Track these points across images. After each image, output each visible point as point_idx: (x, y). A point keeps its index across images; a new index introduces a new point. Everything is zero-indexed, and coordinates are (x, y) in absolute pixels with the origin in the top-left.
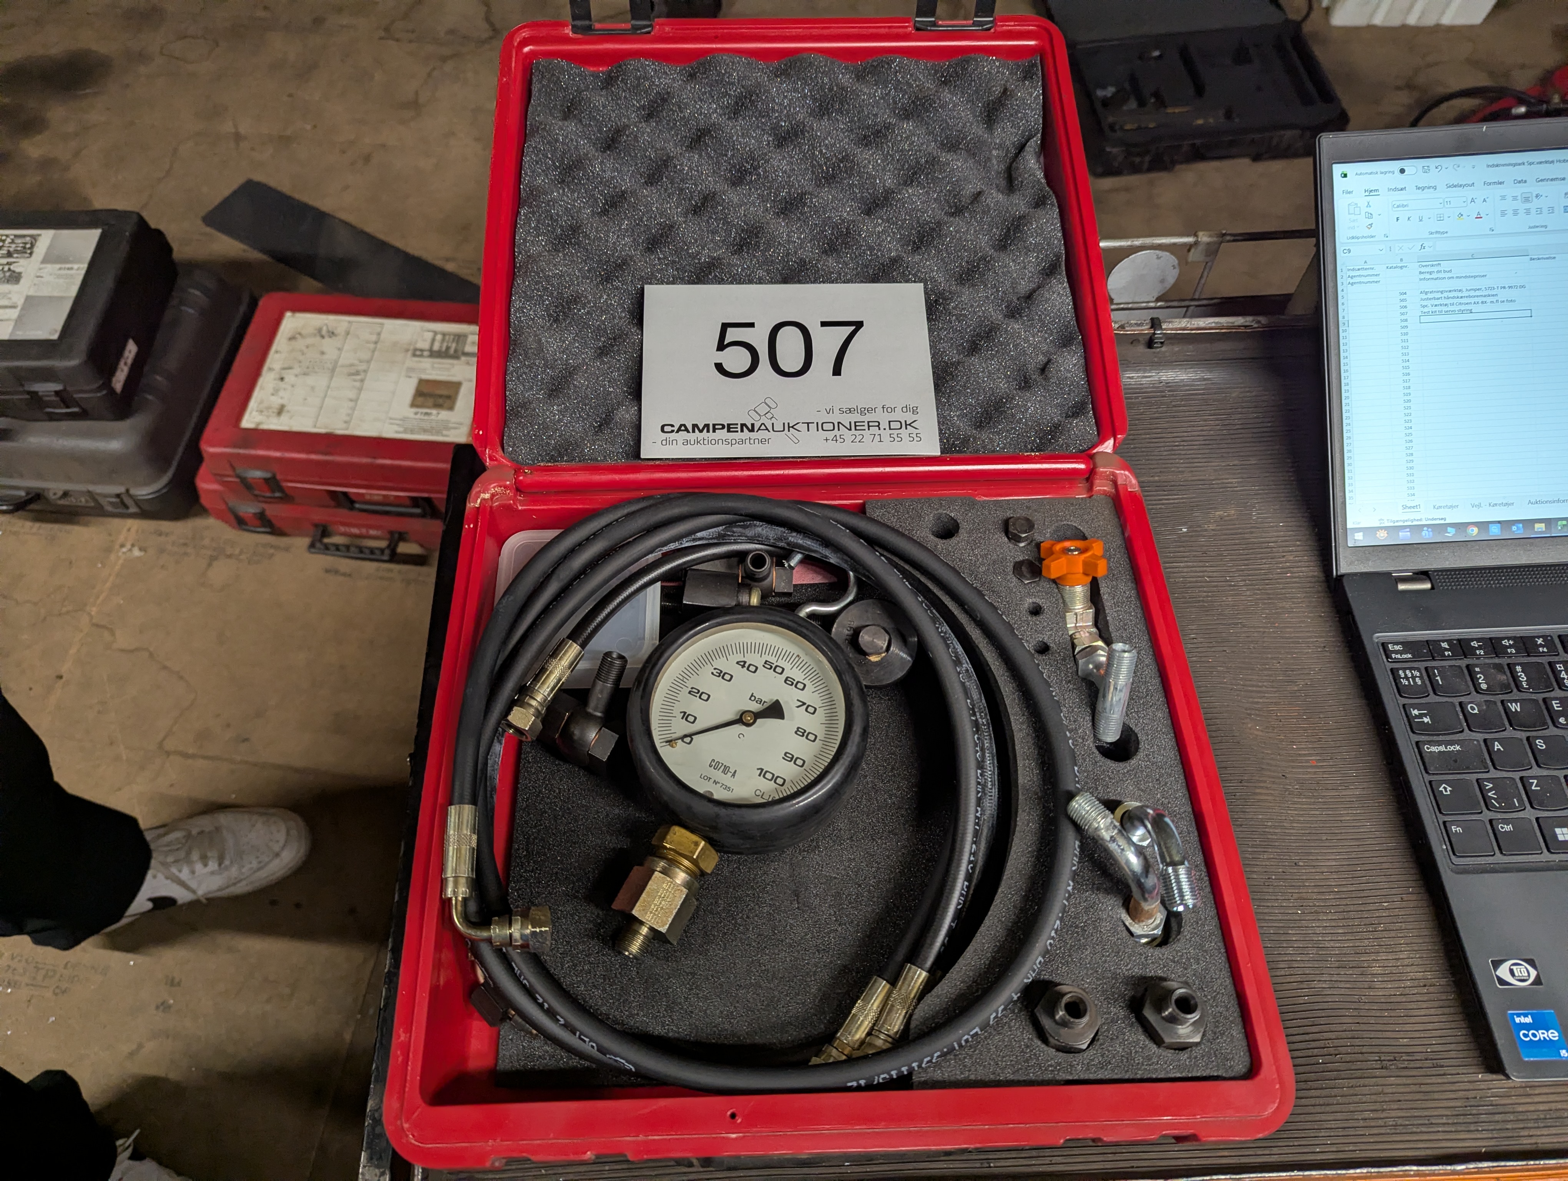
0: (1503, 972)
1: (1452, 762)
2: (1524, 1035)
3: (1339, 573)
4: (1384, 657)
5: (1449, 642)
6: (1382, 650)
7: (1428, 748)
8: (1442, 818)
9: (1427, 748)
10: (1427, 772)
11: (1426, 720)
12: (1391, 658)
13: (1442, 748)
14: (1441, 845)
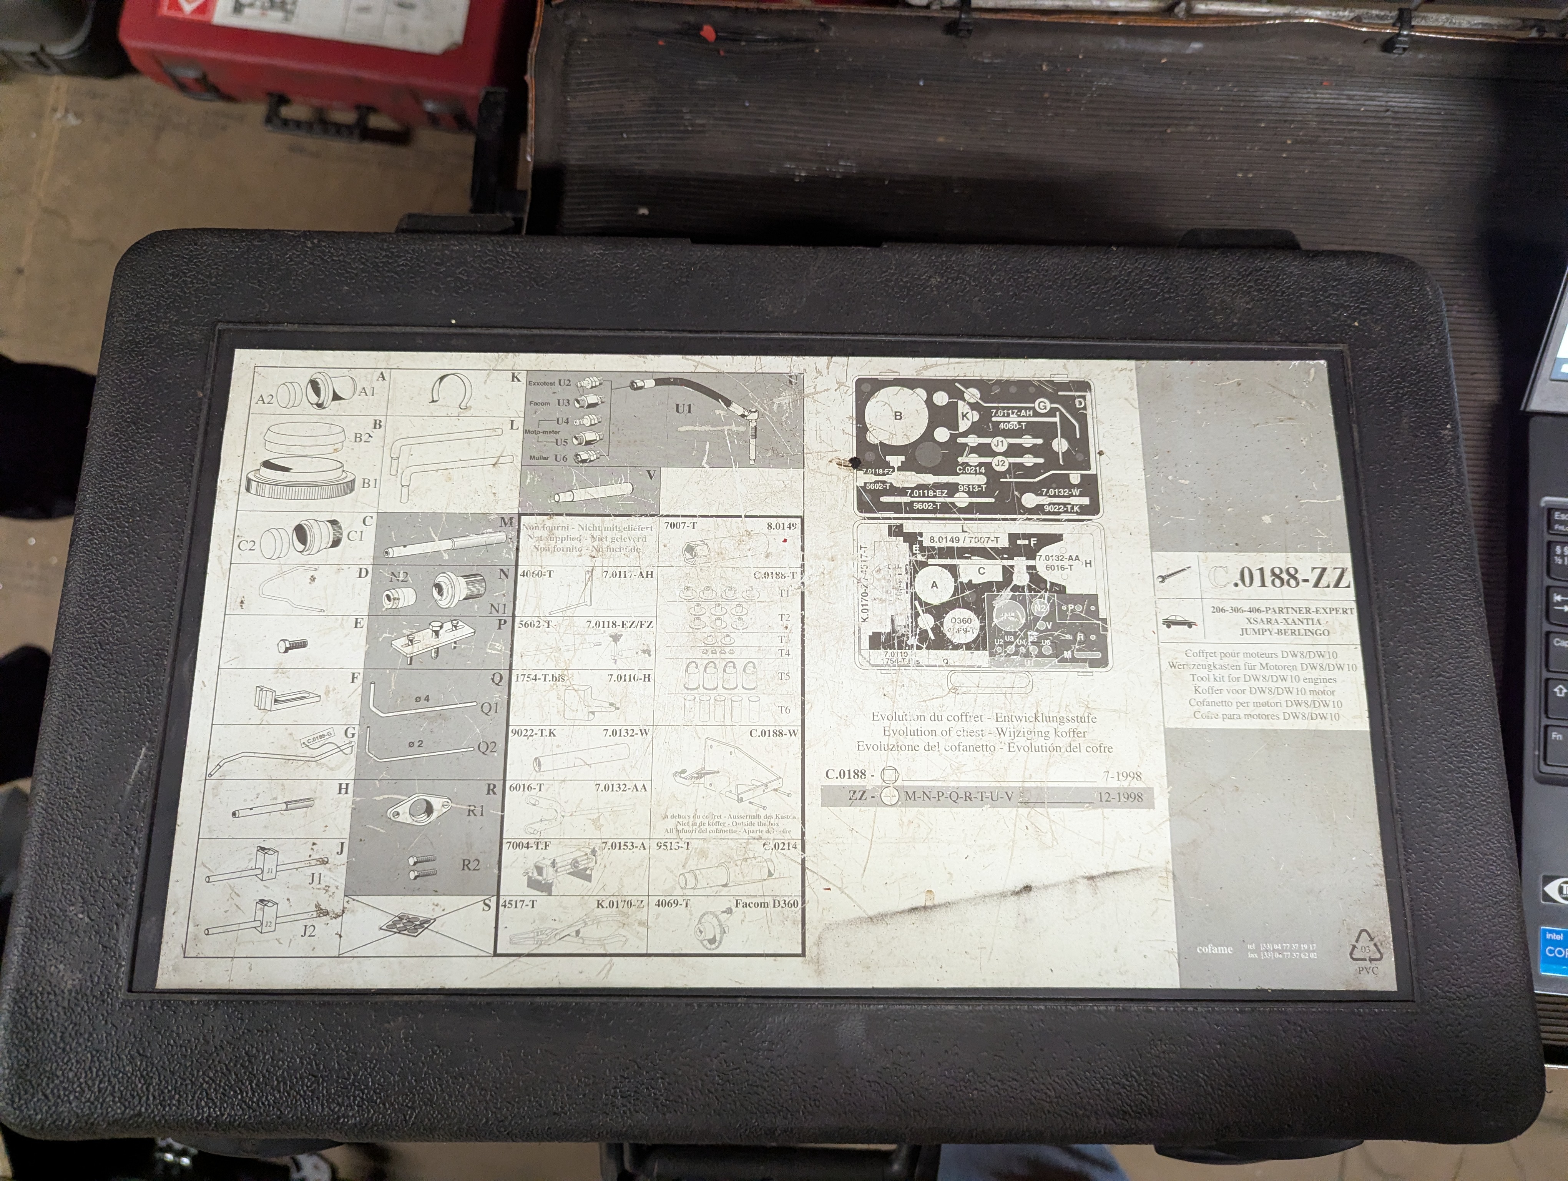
0: (1552, 889)
2: (1551, 951)
3: (1528, 409)
4: (1545, 526)
6: (1545, 517)
7: (1558, 642)
8: (1545, 721)
10: (1547, 666)
12: (1553, 529)
14: (1534, 750)
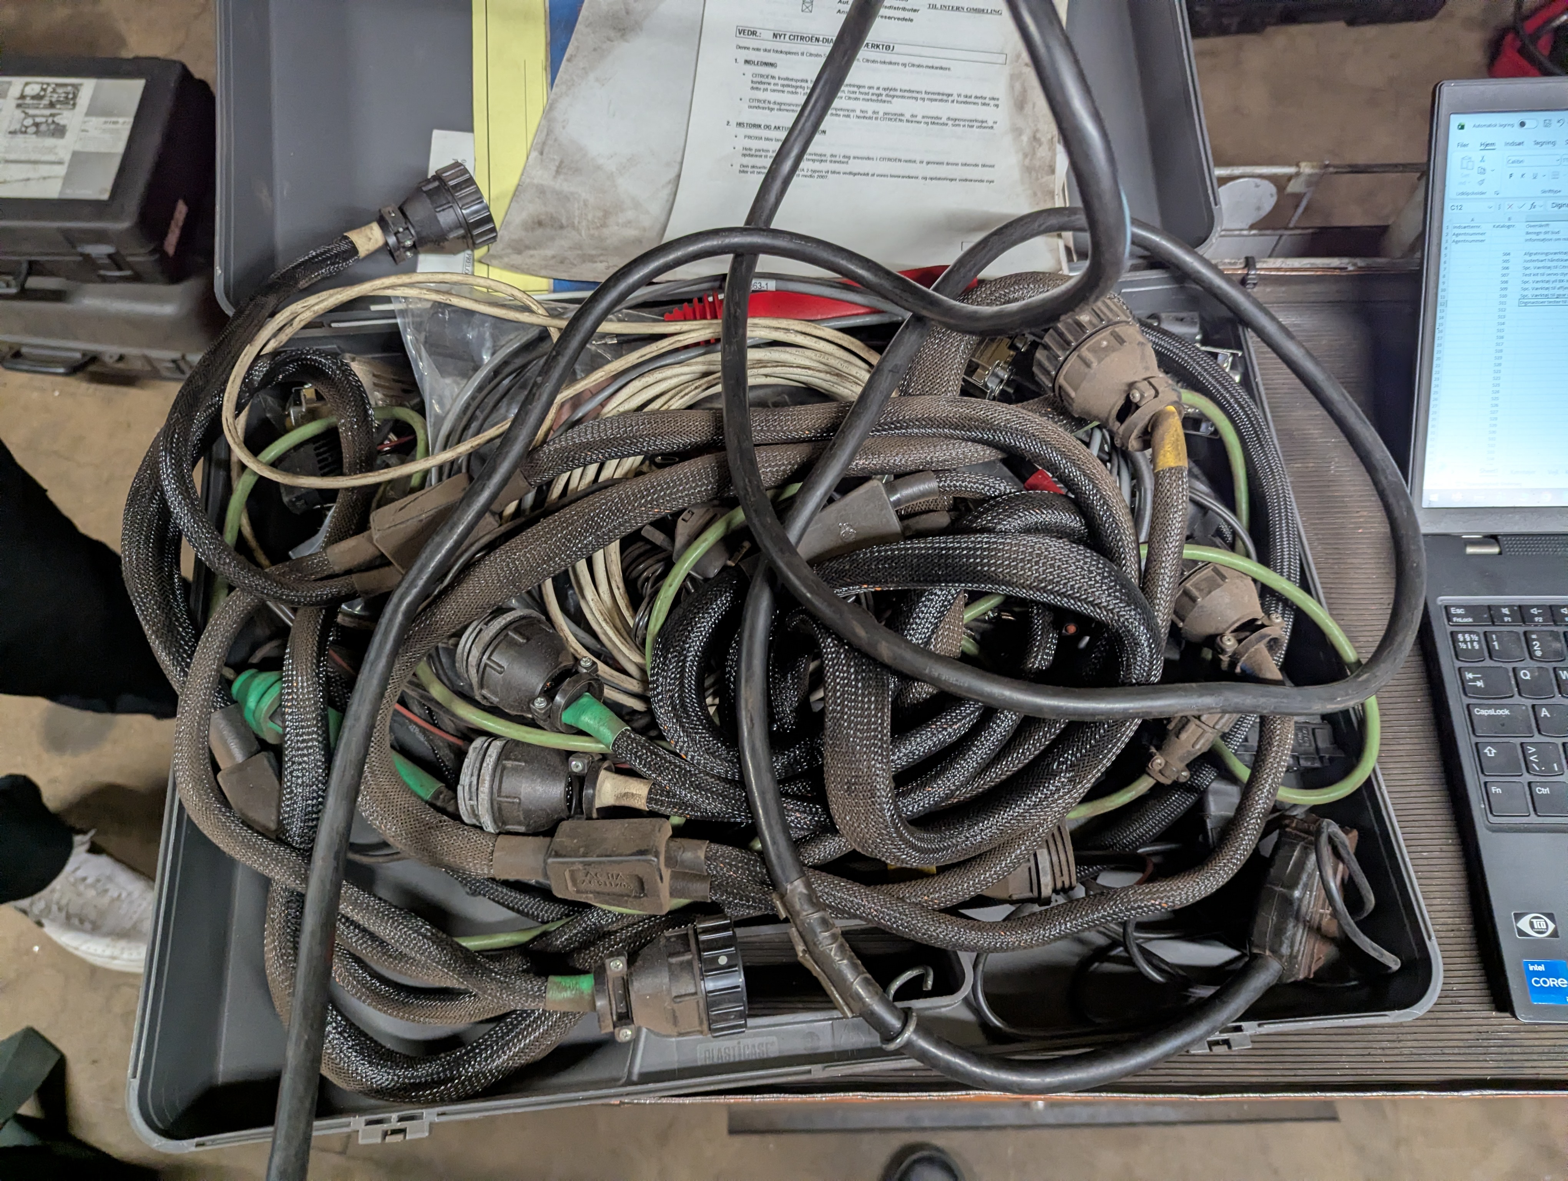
0: (1524, 924)
1: (1500, 726)
2: (1536, 982)
4: (1445, 620)
5: (1510, 607)
6: (1444, 613)
7: (1478, 711)
8: (1483, 779)
9: (1476, 711)
10: (1474, 734)
11: (1480, 684)
12: (1452, 622)
13: (1492, 712)
14: (1480, 804)
